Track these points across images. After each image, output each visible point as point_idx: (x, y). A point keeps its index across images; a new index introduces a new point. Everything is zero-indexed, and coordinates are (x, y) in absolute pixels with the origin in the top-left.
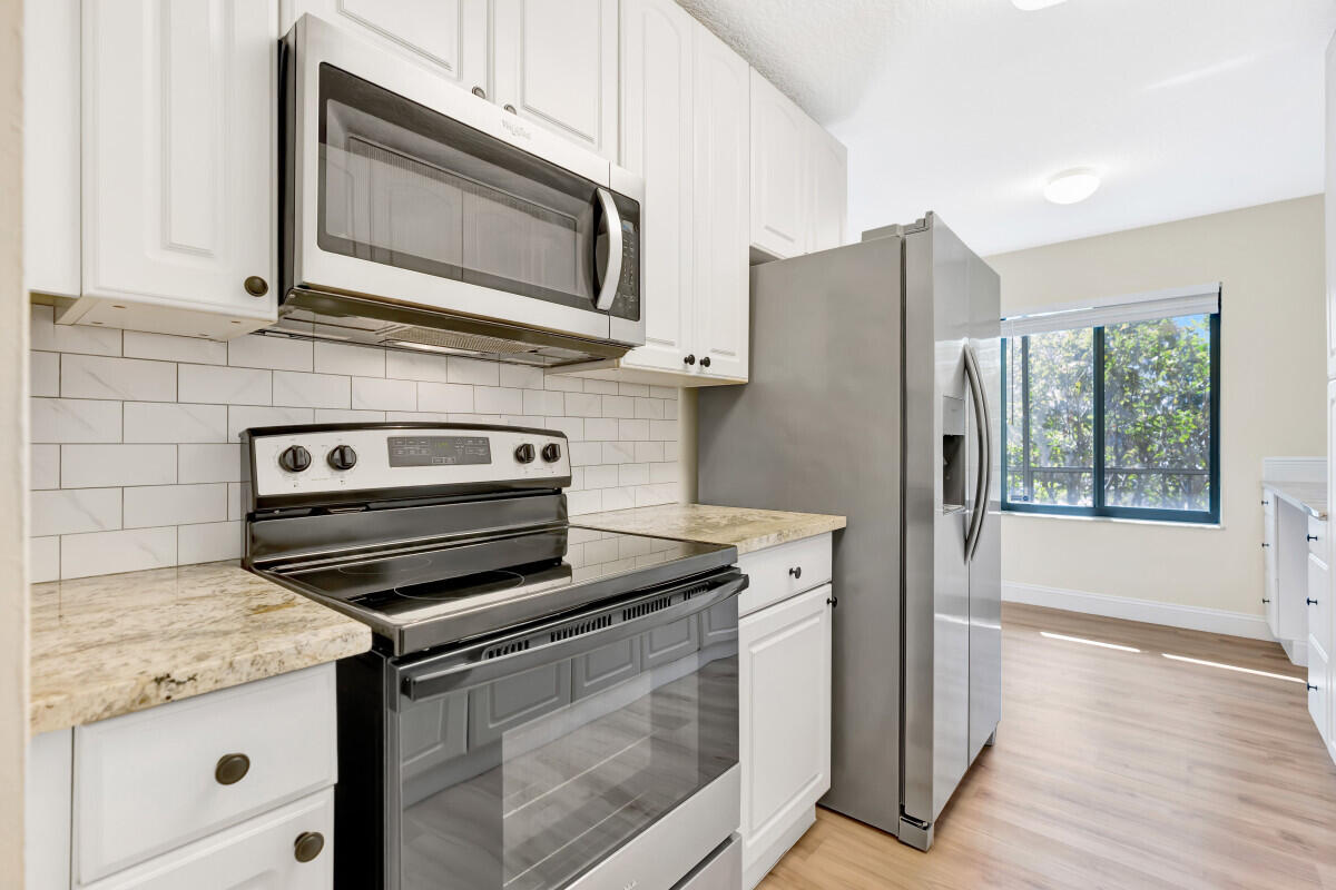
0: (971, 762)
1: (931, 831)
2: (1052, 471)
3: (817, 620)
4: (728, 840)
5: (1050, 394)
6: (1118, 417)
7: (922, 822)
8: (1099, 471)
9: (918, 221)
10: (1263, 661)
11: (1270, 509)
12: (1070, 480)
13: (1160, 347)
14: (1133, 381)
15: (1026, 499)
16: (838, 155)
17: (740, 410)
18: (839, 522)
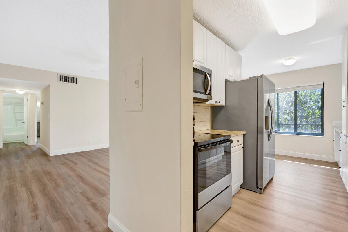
0: (270, 180)
1: (263, 190)
2: (284, 124)
3: (240, 151)
4: (229, 186)
5: (283, 106)
6: (300, 111)
7: (261, 188)
8: (296, 124)
9: (260, 76)
10: (333, 166)
11: (334, 132)
12: (289, 126)
13: (311, 95)
14: (304, 103)
15: (278, 130)
16: (240, 58)
17: (223, 112)
18: (245, 133)
